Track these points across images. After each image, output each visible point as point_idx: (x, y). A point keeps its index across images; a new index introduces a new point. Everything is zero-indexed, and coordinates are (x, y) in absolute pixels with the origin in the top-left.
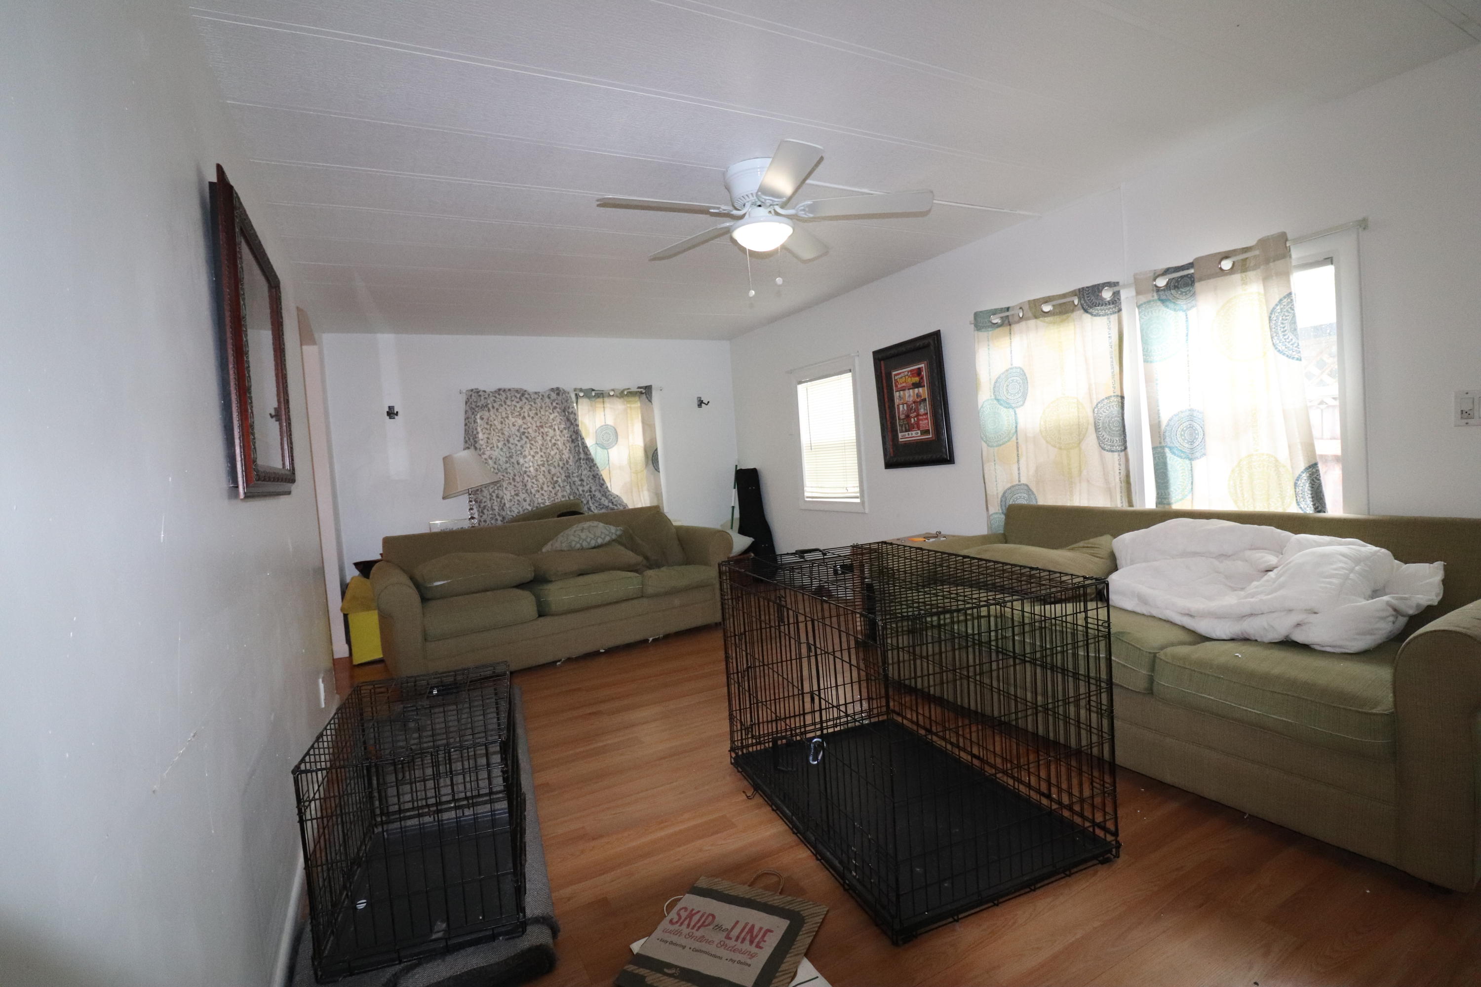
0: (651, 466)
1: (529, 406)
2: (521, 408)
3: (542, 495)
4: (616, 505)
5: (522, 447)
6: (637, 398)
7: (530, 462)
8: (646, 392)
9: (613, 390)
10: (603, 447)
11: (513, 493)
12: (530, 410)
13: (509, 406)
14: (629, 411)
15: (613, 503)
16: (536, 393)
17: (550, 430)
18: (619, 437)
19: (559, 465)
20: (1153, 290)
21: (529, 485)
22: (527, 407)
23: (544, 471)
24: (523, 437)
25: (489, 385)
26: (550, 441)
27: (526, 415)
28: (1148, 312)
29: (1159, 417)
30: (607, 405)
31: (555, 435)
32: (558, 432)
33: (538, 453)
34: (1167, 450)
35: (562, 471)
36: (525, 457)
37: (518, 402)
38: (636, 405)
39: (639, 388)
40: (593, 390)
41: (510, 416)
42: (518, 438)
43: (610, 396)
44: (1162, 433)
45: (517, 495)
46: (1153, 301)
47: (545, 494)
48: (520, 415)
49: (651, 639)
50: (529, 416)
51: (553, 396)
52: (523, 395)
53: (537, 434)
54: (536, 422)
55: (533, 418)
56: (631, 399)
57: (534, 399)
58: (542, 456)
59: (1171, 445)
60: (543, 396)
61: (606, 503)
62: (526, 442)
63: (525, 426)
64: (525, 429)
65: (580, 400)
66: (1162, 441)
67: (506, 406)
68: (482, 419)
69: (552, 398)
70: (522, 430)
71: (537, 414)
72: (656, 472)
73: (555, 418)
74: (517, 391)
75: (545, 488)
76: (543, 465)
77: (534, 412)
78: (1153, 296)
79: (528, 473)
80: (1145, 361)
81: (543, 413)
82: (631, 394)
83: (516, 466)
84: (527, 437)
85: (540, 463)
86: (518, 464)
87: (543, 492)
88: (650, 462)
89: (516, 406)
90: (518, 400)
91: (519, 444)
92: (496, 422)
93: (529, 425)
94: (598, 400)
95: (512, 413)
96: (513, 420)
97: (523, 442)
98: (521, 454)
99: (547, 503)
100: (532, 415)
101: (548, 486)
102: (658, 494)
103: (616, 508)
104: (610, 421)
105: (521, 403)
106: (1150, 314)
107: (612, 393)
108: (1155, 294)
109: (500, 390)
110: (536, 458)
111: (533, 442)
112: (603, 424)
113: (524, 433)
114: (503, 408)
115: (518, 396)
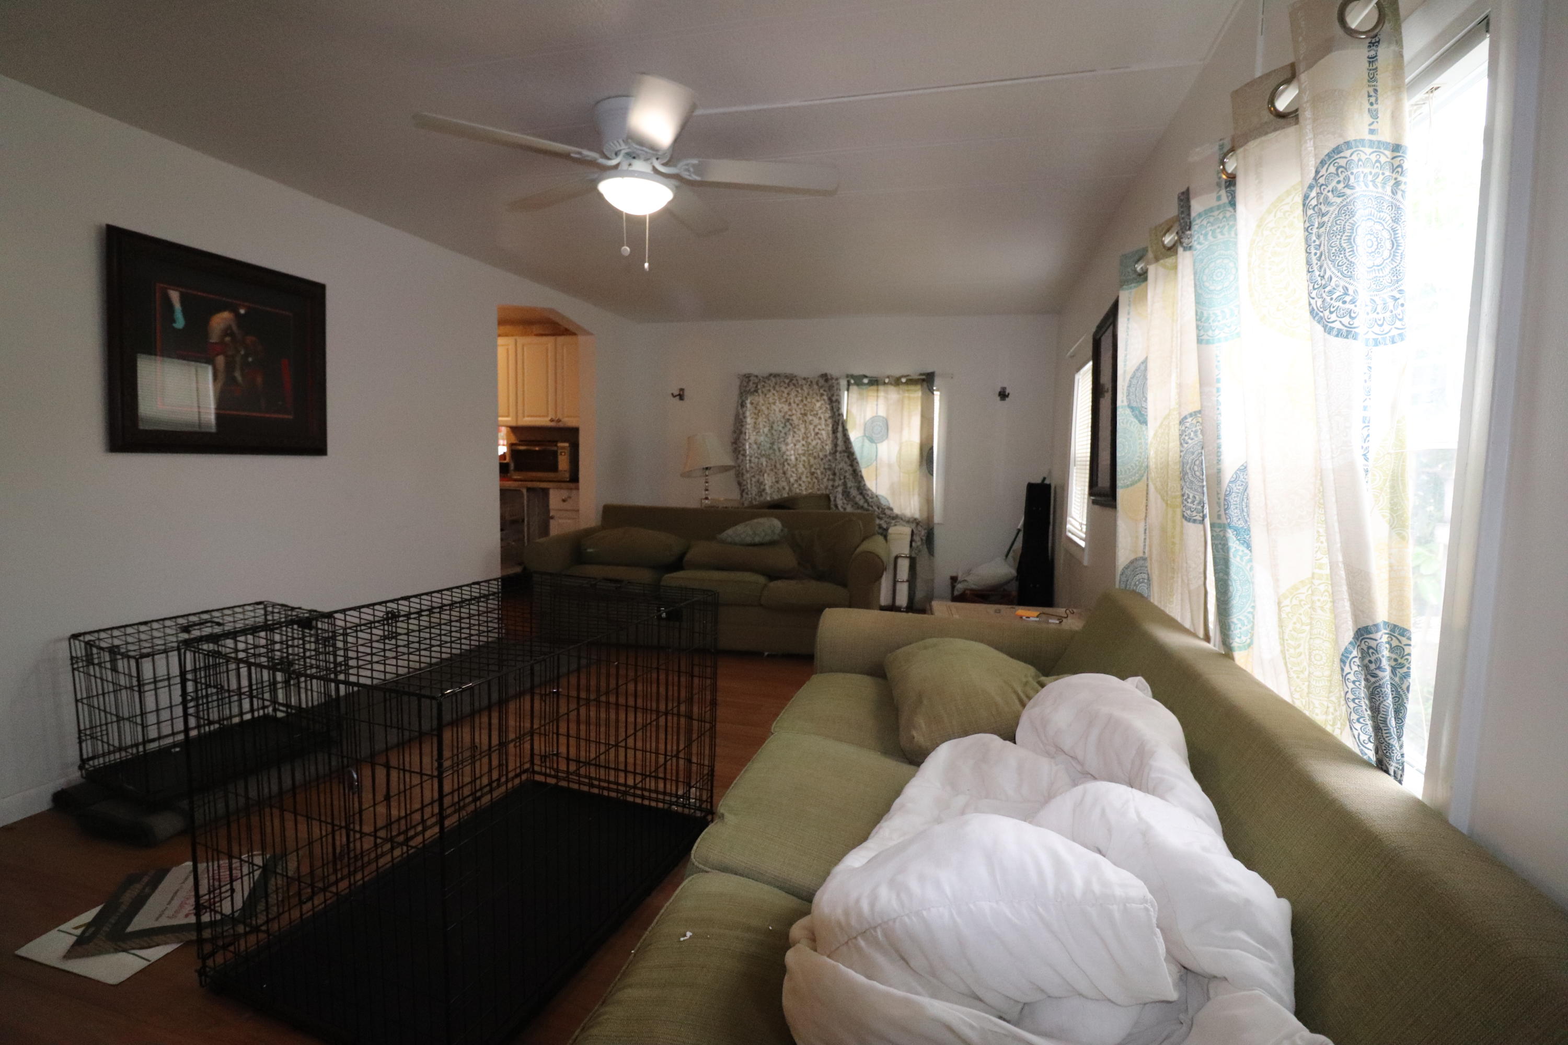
0: (925, 467)
1: (796, 393)
2: (788, 394)
3: (800, 485)
4: (872, 507)
5: (785, 434)
6: (919, 387)
7: (793, 449)
8: (927, 381)
9: (888, 377)
10: (871, 440)
11: (774, 480)
12: (796, 396)
13: (777, 391)
14: (906, 402)
15: (868, 504)
16: (804, 379)
17: (814, 419)
18: (890, 432)
19: (819, 456)
20: (1219, 185)
21: (789, 473)
22: (793, 394)
23: (804, 461)
24: (788, 424)
25: (759, 368)
26: (814, 430)
27: (792, 401)
28: (1206, 235)
29: (1219, 461)
30: (882, 394)
31: (820, 424)
32: (823, 422)
33: (799, 441)
34: (1230, 534)
35: (821, 463)
36: (787, 444)
37: (786, 388)
38: (916, 394)
39: (921, 374)
40: (865, 377)
41: (777, 401)
42: (782, 425)
43: (885, 383)
44: (1222, 497)
45: (777, 482)
46: (1219, 207)
47: (803, 485)
48: (786, 401)
49: (766, 654)
50: (794, 402)
51: (822, 382)
52: (791, 380)
53: (801, 422)
54: (800, 409)
55: (798, 405)
56: (912, 387)
57: (802, 385)
58: (803, 445)
59: (1241, 524)
60: (811, 382)
61: (861, 502)
62: (789, 430)
63: (790, 413)
64: (790, 416)
65: (851, 387)
66: (1222, 512)
67: (775, 392)
68: (752, 403)
69: (820, 385)
70: (787, 417)
71: (802, 401)
72: (929, 475)
73: (820, 406)
74: (786, 377)
75: (804, 478)
76: (804, 455)
77: (800, 398)
78: (1219, 198)
79: (789, 462)
80: (1199, 341)
81: (809, 400)
82: (911, 382)
83: (777, 453)
84: (791, 425)
85: (800, 452)
86: (780, 451)
87: (801, 482)
88: (924, 463)
89: (783, 392)
90: (786, 385)
91: (783, 431)
92: (763, 408)
93: (794, 412)
94: (872, 387)
95: (780, 399)
96: (780, 406)
97: (786, 429)
98: (784, 441)
99: (804, 493)
100: (797, 402)
101: (807, 477)
102: (928, 501)
103: (870, 508)
104: (882, 412)
105: (789, 389)
106: (1210, 237)
107: (887, 381)
108: (1223, 193)
109: (771, 375)
110: (797, 447)
111: (795, 430)
112: (875, 414)
113: (788, 420)
114: (771, 394)
115: (787, 381)
